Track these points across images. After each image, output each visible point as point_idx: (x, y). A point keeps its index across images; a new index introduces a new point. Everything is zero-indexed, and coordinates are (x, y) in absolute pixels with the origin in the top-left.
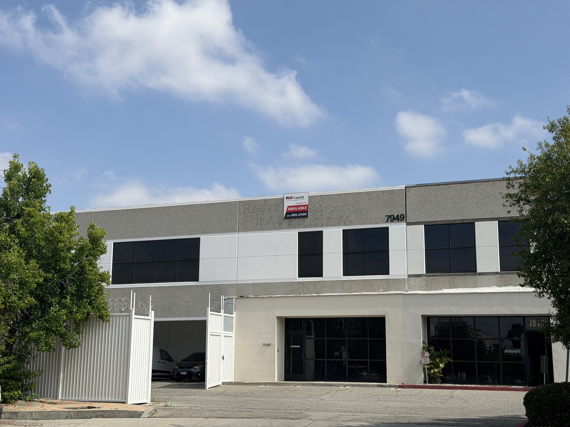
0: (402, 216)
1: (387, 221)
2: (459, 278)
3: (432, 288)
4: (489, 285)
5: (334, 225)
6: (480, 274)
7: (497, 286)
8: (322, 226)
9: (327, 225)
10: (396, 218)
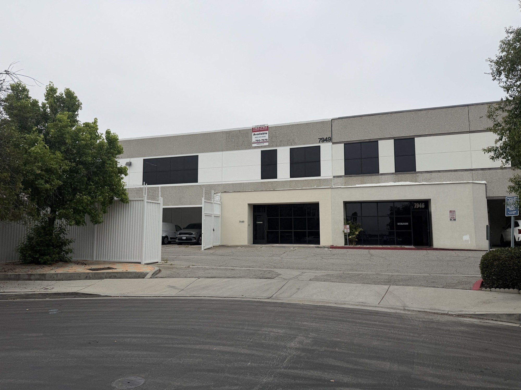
0: (329, 139)
1: (319, 142)
2: (367, 178)
3: (349, 184)
4: (388, 182)
5: (284, 146)
6: (382, 174)
7: (393, 182)
8: (276, 146)
9: (280, 146)
10: (325, 139)
